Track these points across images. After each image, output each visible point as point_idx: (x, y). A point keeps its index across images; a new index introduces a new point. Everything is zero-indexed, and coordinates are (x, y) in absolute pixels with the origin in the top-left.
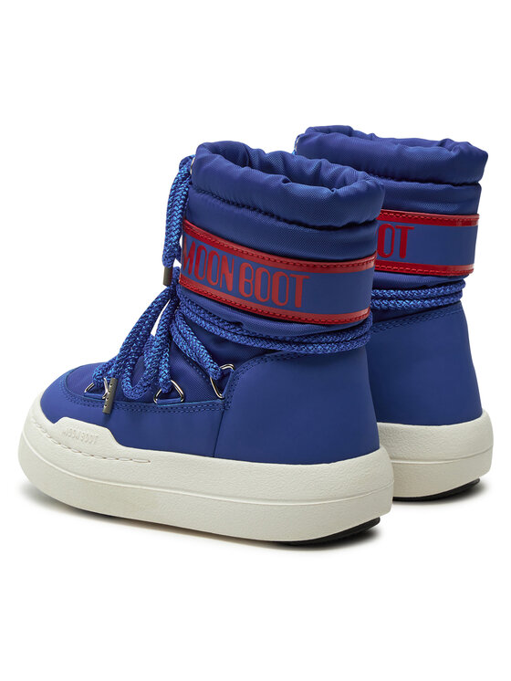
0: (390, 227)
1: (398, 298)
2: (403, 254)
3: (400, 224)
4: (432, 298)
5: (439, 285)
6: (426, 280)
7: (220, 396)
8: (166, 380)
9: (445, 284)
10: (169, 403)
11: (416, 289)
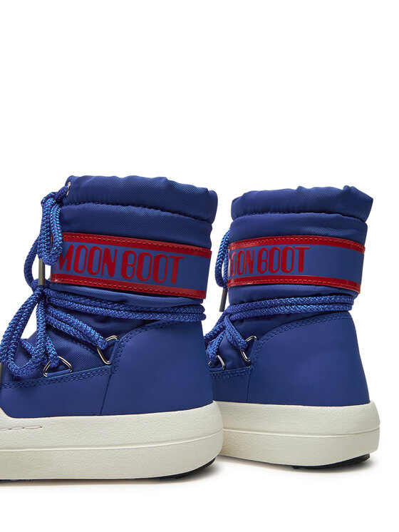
0: (291, 249)
1: (297, 304)
2: (301, 269)
3: (299, 246)
4: (326, 304)
5: (331, 294)
6: (319, 288)
7: (108, 362)
8: (55, 355)
9: (337, 294)
10: (59, 375)
11: (312, 296)
